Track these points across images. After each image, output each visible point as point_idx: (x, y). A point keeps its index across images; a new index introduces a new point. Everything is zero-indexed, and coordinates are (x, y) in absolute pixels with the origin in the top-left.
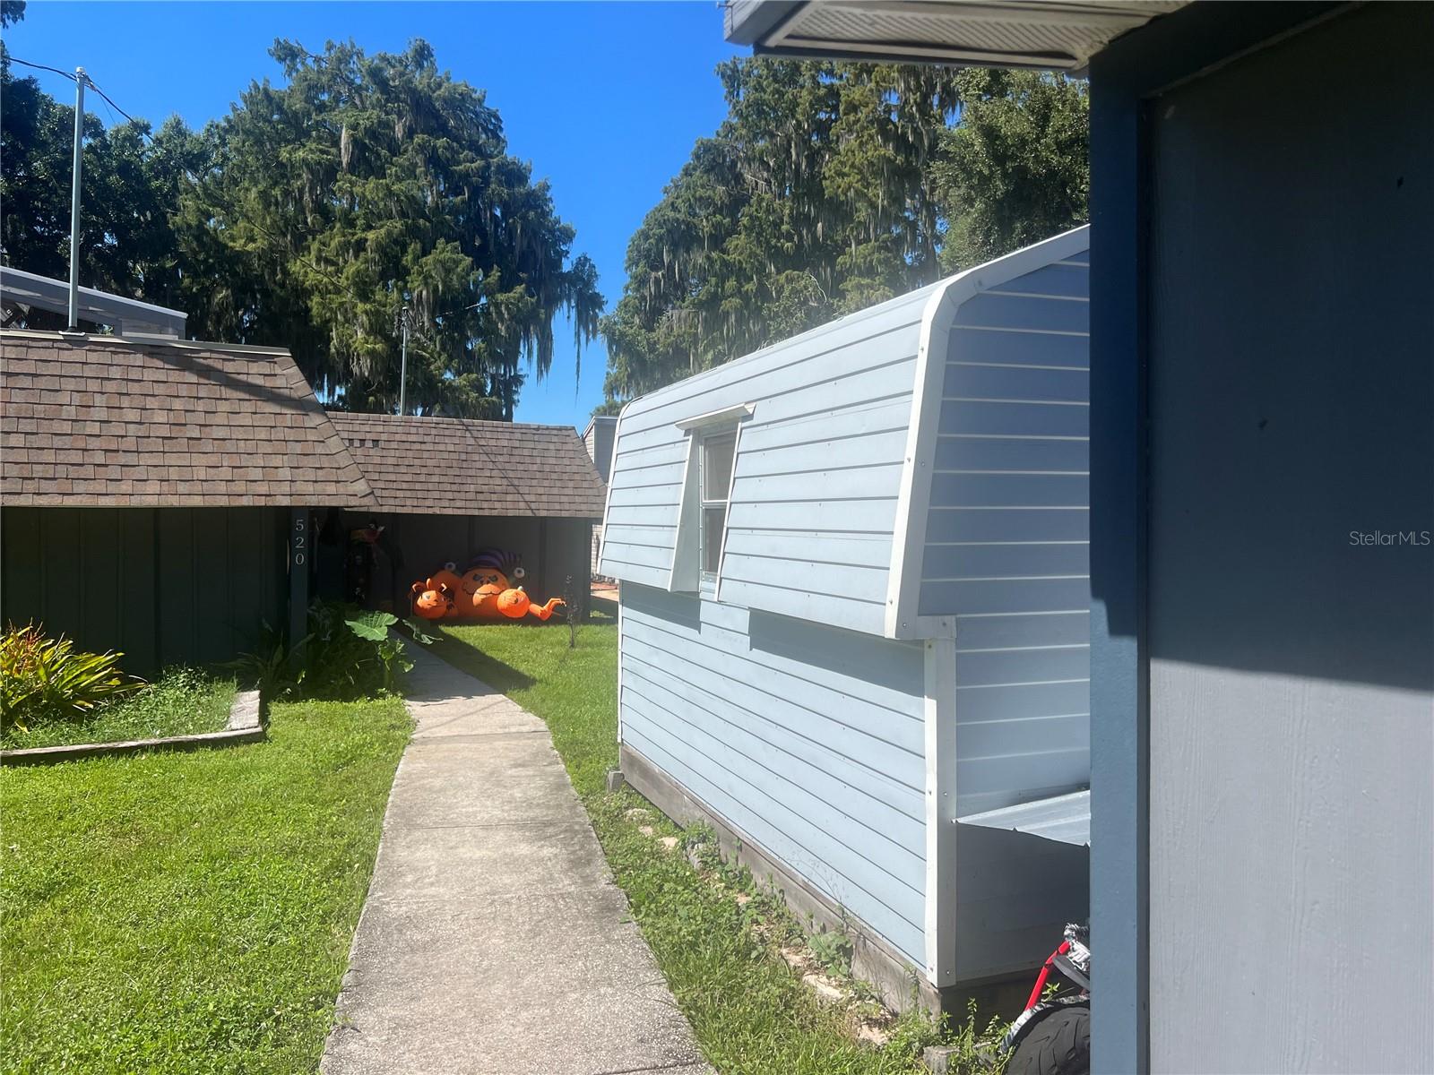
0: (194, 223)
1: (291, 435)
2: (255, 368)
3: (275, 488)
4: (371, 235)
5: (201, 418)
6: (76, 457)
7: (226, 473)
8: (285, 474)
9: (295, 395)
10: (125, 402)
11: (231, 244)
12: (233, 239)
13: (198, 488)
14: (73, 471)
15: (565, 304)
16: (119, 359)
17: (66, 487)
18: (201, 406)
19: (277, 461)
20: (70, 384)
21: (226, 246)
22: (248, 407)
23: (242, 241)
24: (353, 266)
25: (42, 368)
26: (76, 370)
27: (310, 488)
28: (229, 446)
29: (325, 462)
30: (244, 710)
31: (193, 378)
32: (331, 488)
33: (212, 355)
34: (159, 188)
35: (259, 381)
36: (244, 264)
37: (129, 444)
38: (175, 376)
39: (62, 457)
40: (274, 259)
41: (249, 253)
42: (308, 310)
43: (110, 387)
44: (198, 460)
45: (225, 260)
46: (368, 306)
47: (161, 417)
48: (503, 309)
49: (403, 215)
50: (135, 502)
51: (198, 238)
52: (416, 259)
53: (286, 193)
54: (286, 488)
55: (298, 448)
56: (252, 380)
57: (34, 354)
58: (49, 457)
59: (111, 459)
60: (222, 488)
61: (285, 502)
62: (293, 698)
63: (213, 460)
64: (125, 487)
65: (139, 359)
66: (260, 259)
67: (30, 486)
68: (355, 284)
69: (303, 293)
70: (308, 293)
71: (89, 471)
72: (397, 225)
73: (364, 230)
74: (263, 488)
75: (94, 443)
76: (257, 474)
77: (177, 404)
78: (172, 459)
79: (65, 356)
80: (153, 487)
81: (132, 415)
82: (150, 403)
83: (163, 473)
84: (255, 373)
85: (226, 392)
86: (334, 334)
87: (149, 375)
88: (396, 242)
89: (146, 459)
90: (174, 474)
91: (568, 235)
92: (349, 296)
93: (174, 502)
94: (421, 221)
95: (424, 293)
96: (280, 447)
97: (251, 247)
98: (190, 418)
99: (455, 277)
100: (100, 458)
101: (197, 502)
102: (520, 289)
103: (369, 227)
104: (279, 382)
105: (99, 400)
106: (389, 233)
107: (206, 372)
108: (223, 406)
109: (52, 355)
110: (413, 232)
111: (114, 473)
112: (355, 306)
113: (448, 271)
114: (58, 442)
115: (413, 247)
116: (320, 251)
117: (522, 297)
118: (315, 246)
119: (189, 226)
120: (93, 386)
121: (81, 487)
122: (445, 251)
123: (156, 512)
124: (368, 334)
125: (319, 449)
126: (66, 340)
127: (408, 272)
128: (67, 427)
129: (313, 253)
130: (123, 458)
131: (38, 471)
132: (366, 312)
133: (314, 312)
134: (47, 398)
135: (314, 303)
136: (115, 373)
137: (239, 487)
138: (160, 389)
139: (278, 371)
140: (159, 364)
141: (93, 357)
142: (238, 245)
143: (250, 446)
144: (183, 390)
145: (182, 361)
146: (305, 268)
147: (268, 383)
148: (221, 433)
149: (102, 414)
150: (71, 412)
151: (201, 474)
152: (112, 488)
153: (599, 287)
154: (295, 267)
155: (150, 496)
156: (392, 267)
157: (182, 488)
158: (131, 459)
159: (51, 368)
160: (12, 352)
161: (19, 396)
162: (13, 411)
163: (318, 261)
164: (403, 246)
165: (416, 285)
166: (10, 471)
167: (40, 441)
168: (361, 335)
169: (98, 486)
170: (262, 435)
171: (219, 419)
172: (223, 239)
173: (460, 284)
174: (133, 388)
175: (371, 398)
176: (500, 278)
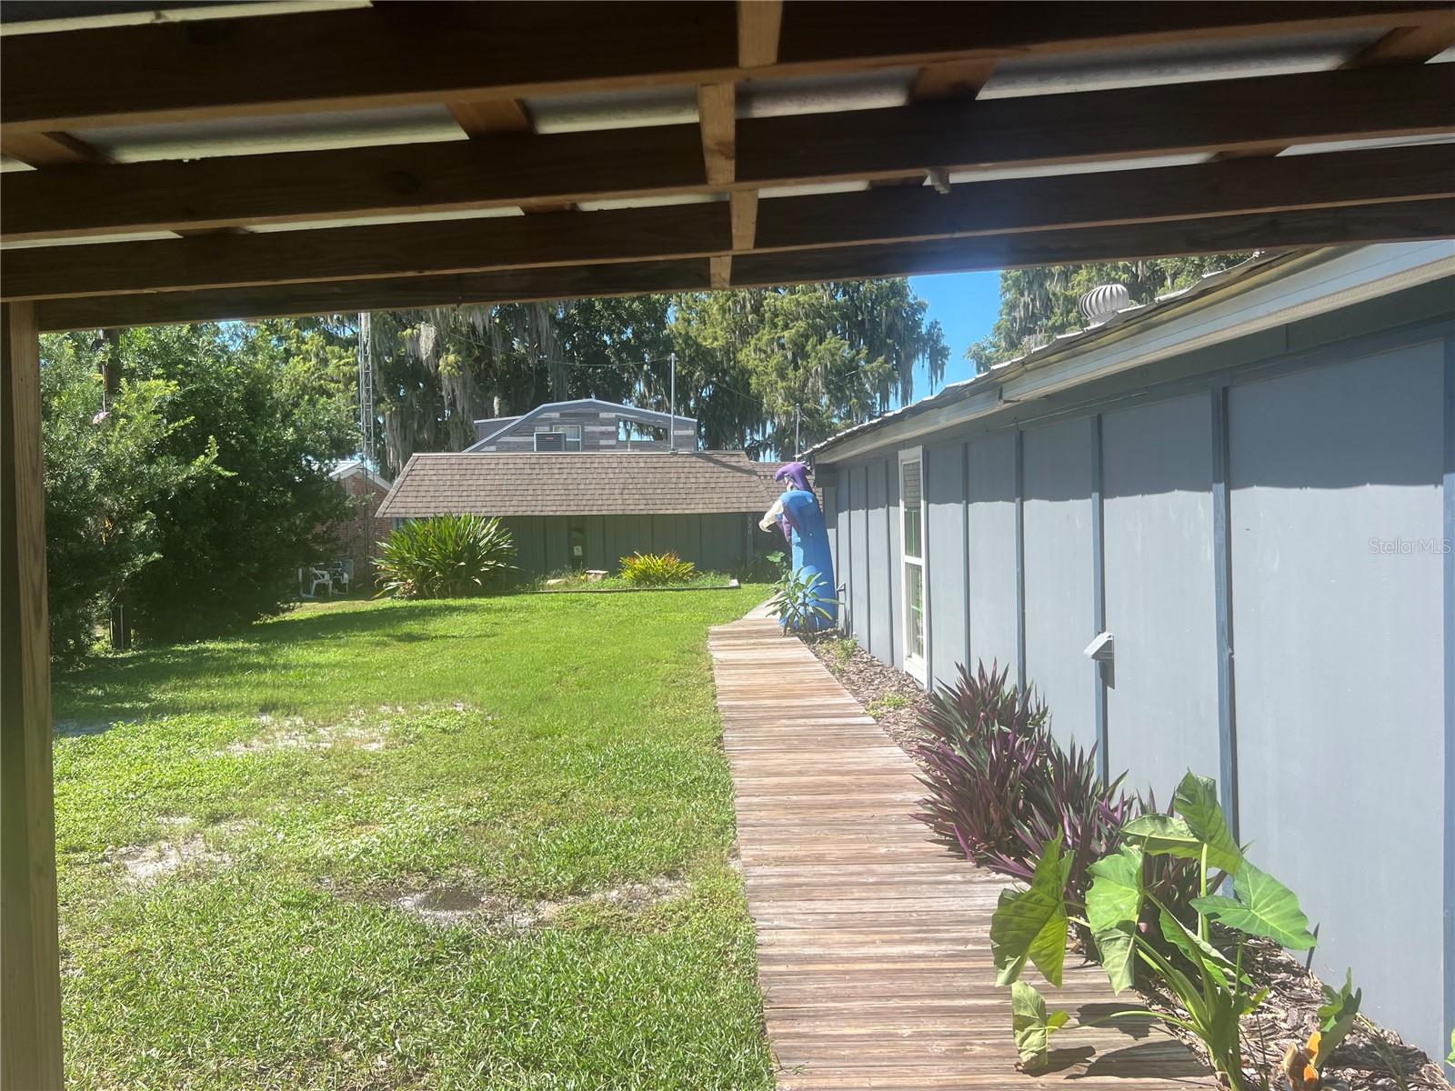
0: (683, 332)
1: (746, 485)
2: (733, 459)
3: (741, 505)
4: (786, 334)
5: (715, 480)
6: (677, 496)
7: (724, 500)
8: (744, 500)
9: (747, 469)
10: (691, 476)
11: (704, 343)
12: (705, 339)
13: (715, 506)
14: (676, 502)
15: (920, 356)
16: (688, 460)
17: (674, 506)
18: (715, 475)
19: (741, 495)
20: (673, 470)
21: (701, 345)
22: (731, 475)
23: (710, 341)
24: (777, 358)
25: (665, 465)
26: (674, 465)
27: (753, 505)
28: (725, 490)
29: (758, 494)
30: (735, 582)
31: (712, 465)
32: (760, 505)
33: (717, 455)
34: (659, 300)
35: (735, 464)
36: (712, 356)
37: (693, 491)
38: (706, 464)
39: (673, 496)
40: (730, 351)
41: (714, 349)
42: (749, 384)
43: (686, 470)
44: (714, 495)
45: (701, 356)
46: (784, 384)
47: (702, 480)
48: (869, 374)
49: (807, 317)
50: (695, 512)
51: (685, 342)
52: (814, 347)
53: (735, 303)
54: (745, 505)
55: (748, 490)
56: (732, 464)
57: (662, 460)
58: (669, 496)
59: (688, 496)
60: (723, 505)
61: (744, 510)
62: (749, 582)
63: (720, 495)
64: (692, 506)
65: (694, 459)
66: (721, 351)
67: (663, 507)
68: (777, 370)
69: (745, 373)
70: (750, 374)
71: (680, 501)
72: (803, 325)
73: (783, 330)
74: (736, 505)
75: (682, 491)
76: (734, 500)
77: (707, 475)
78: (706, 496)
79: (672, 460)
80: (701, 506)
81: (693, 480)
82: (699, 475)
83: (704, 501)
84: (733, 461)
85: (723, 469)
86: (765, 400)
87: (698, 465)
88: (802, 336)
89: (698, 496)
90: (707, 501)
91: (922, 307)
92: (774, 376)
93: (707, 511)
94: (818, 320)
95: (819, 369)
96: (743, 489)
97: (716, 343)
98: (712, 480)
99: (838, 358)
100: (684, 496)
101: (715, 511)
102: (881, 359)
103: (786, 327)
104: (742, 464)
105: (683, 475)
106: (798, 331)
107: (716, 462)
108: (723, 475)
109: (667, 460)
110: (814, 327)
111: (689, 501)
112: (776, 383)
113: (833, 355)
114: (671, 491)
115: (813, 340)
116: (756, 345)
117: (882, 364)
118: (753, 342)
119: (680, 334)
120: (680, 470)
121: (679, 507)
122: (831, 341)
123: (700, 515)
124: (784, 401)
125: (756, 490)
126: (671, 454)
127: (809, 357)
128: (673, 486)
129: (752, 346)
130: (691, 496)
131: (666, 501)
132: (783, 387)
133: (753, 386)
134: (667, 475)
135: (753, 380)
136: (687, 465)
137: (729, 505)
138: (701, 470)
139: (741, 460)
140: (701, 460)
141: (680, 460)
142: (707, 344)
144: (709, 470)
145: (709, 459)
146: (747, 356)
147: (737, 464)
148: (722, 485)
149: (684, 480)
150: (674, 480)
151: (716, 501)
152: (689, 507)
153: (944, 342)
154: (741, 356)
155: (700, 509)
156: (800, 352)
157: (710, 506)
158: (693, 496)
159: (668, 465)
160: (655, 460)
161: (658, 476)
162: (657, 481)
163: (755, 353)
164: (807, 337)
165: (814, 365)
166: (658, 502)
167: (666, 491)
168: (780, 401)
169: (684, 506)
170: (736, 485)
171: (721, 480)
172: (700, 340)
173: (842, 361)
174: (693, 470)
175: (787, 440)
176: (867, 354)
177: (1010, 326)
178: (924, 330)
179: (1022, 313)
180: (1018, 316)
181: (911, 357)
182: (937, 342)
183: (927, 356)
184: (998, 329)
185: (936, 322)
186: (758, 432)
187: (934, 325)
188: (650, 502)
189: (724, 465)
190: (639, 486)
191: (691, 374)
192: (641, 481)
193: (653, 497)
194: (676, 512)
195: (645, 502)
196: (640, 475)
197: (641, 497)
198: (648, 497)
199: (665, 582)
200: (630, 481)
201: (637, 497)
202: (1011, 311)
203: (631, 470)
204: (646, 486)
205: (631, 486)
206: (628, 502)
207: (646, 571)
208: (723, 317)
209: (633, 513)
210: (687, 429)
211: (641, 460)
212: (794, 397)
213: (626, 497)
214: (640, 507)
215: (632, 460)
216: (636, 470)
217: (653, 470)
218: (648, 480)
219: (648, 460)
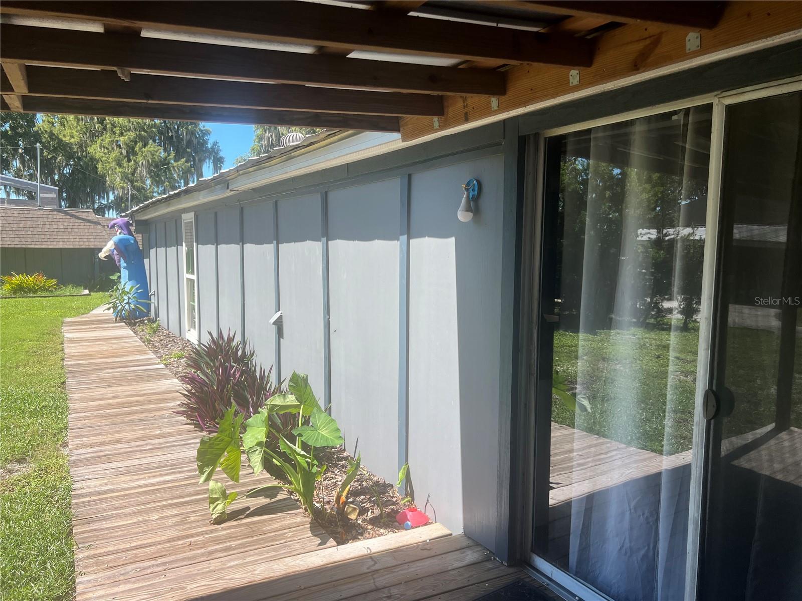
0: (48, 131)
1: (93, 231)
2: (84, 214)
3: (90, 244)
4: (122, 139)
5: (71, 227)
6: (43, 236)
7: (78, 240)
8: (92, 240)
9: (96, 221)
10: (53, 223)
11: (64, 139)
12: (65, 136)
13: (71, 243)
14: (43, 240)
16: (52, 213)
17: (41, 243)
18: (71, 224)
19: (90, 237)
20: (40, 219)
21: (62, 140)
22: (83, 224)
23: (68, 138)
24: (115, 153)
25: (34, 216)
26: (41, 216)
27: (98, 243)
28: (79, 234)
29: (97, 237)
30: (87, 292)
31: (69, 217)
33: (72, 211)
35: (85, 218)
36: (70, 148)
37: (55, 233)
38: (64, 217)
39: (40, 237)
40: (82, 145)
41: (72, 144)
42: (97, 168)
43: (49, 220)
44: (71, 237)
45: (62, 147)
46: (121, 170)
47: (62, 227)
48: (176, 168)
49: (135, 129)
50: (57, 247)
51: (50, 137)
52: (140, 149)
54: (93, 244)
55: (95, 234)
56: (83, 217)
57: (31, 213)
58: (37, 236)
59: (51, 237)
60: (77, 243)
61: (93, 247)
62: (96, 291)
63: (75, 237)
64: (55, 243)
65: (55, 213)
66: (76, 145)
67: (33, 243)
68: (115, 161)
69: (93, 159)
70: (97, 161)
71: (46, 240)
72: (132, 134)
73: (119, 136)
74: (87, 244)
75: (47, 233)
76: (85, 240)
77: (66, 224)
78: (65, 237)
79: (39, 213)
80: (61, 243)
81: (55, 227)
82: (59, 223)
83: (63, 240)
84: (84, 216)
85: (77, 221)
86: (108, 179)
87: (58, 217)
88: (133, 141)
89: (59, 237)
90: (66, 240)
91: (208, 132)
92: (114, 164)
93: (66, 247)
94: (143, 133)
95: (144, 163)
96: (91, 234)
97: (72, 140)
98: (69, 227)
99: (156, 157)
100: (48, 237)
101: (72, 247)
102: (183, 160)
103: (122, 134)
104: (90, 218)
105: (47, 223)
106: (129, 138)
107: (72, 216)
108: (77, 224)
109: (35, 213)
110: (140, 136)
111: (52, 240)
112: (115, 169)
113: (153, 155)
114: (39, 233)
115: (140, 144)
116: (101, 143)
117: (184, 163)
118: (99, 142)
119: (46, 131)
120: (46, 220)
121: (45, 243)
122: (152, 146)
123: (61, 249)
124: (121, 180)
125: (100, 234)
126: (38, 209)
127: (137, 154)
128: (40, 230)
129: (98, 144)
130: (54, 237)
131: (35, 240)
132: (120, 172)
133: (99, 169)
134: (35, 223)
135: (99, 166)
136: (50, 216)
137: (82, 243)
138: (61, 220)
139: (90, 215)
140: (60, 214)
141: (45, 213)
142: (66, 139)
143: (84, 234)
144: (67, 220)
145: (66, 213)
146: (95, 150)
147: (88, 218)
148: (76, 230)
149: (48, 226)
150: (41, 226)
151: (72, 240)
152: (52, 243)
153: (221, 154)
154: (91, 150)
155: (61, 245)
156: (131, 152)
157: (68, 243)
158: (56, 237)
159: (36, 216)
160: (26, 212)
161: (29, 223)
162: (28, 226)
163: (100, 147)
164: (136, 142)
165: (140, 159)
166: (29, 240)
167: (33, 233)
168: (118, 180)
169: (49, 243)
170: (86, 231)
171: (76, 227)
172: (61, 136)
173: (159, 159)
174: (55, 220)
175: (123, 205)
176: (175, 156)
177: (259, 149)
178: (209, 146)
179: (266, 142)
180: (263, 144)
181: (201, 161)
182: (217, 153)
183: (211, 161)
184: (253, 150)
185: (217, 142)
186: (104, 198)
187: (215, 144)
188: (23, 240)
189: (78, 218)
190: (14, 229)
191: (55, 158)
192: (15, 225)
193: (25, 236)
194: (43, 247)
195: (18, 239)
196: (15, 222)
197: (16, 236)
198: (21, 236)
199: (35, 292)
200: (7, 225)
201: (12, 236)
202: (260, 140)
203: (8, 218)
204: (20, 229)
205: (8, 229)
206: (6, 239)
207: (20, 285)
208: (78, 124)
209: (10, 246)
210: (51, 194)
211: (15, 212)
212: (130, 178)
213: (5, 236)
214: (15, 243)
215: (9, 212)
216: (12, 219)
217: (25, 219)
218: (21, 225)
219: (21, 212)
